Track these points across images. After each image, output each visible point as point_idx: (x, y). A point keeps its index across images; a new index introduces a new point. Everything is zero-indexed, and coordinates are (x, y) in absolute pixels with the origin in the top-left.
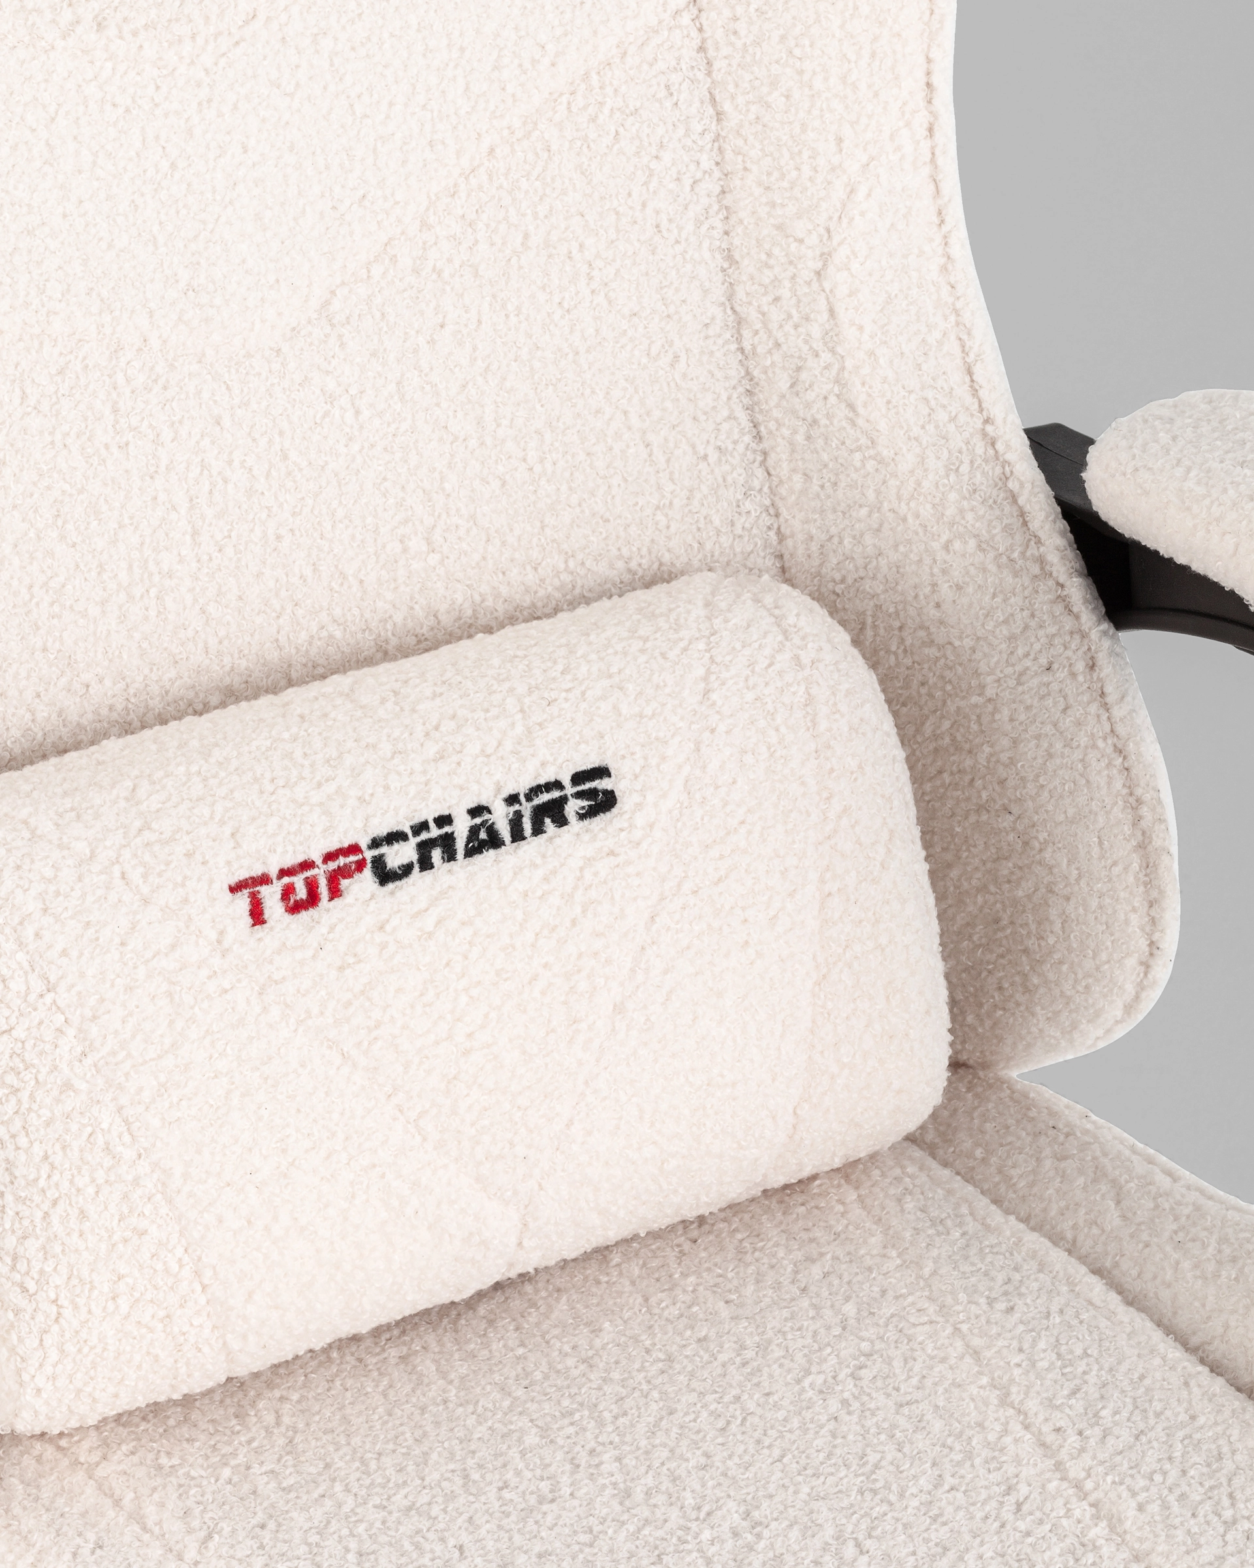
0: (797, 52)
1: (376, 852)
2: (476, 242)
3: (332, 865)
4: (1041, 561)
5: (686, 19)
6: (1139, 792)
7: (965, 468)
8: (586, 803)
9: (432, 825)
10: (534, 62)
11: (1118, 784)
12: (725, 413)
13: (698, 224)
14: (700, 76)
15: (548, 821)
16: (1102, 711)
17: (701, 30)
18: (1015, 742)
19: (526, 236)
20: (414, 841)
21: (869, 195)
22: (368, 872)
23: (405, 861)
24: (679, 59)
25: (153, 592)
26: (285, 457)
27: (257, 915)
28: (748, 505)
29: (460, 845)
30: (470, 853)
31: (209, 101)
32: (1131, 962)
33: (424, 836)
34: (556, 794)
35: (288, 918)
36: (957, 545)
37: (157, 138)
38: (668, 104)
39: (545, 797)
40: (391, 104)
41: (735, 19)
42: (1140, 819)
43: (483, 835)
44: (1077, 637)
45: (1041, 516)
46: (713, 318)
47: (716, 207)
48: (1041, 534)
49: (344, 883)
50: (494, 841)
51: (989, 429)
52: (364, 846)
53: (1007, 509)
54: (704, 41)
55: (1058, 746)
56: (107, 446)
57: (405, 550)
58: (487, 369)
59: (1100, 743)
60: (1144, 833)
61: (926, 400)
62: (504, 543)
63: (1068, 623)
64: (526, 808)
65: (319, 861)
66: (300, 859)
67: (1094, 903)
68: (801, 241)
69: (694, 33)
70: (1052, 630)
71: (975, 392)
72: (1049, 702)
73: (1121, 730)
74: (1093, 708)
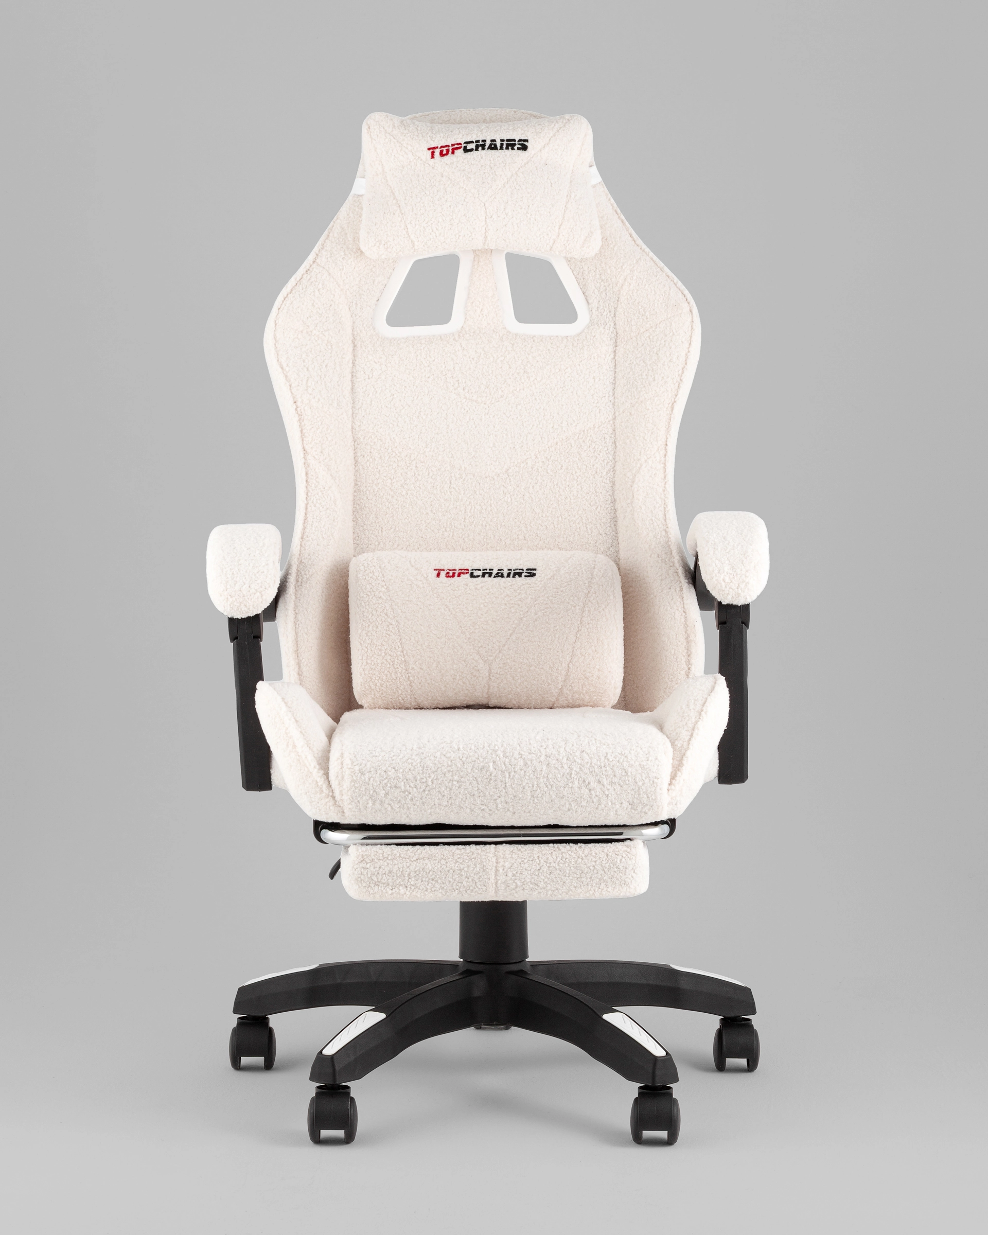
0: (634, 431)
1: (472, 571)
2: (549, 464)
3: (460, 571)
4: (673, 563)
5: (611, 422)
6: (687, 623)
7: (659, 537)
8: (528, 574)
9: (488, 570)
10: (571, 424)
11: (683, 620)
12: (609, 525)
13: (607, 473)
14: (613, 436)
15: (517, 576)
16: (681, 601)
17: (614, 425)
18: (659, 607)
19: (562, 466)
20: (482, 571)
21: (646, 467)
22: (468, 575)
23: (478, 575)
24: (608, 432)
25: (452, 531)
26: (491, 506)
27: (438, 575)
28: (611, 549)
29: (493, 575)
30: (495, 577)
31: (488, 414)
32: (683, 673)
33: (485, 571)
34: (521, 571)
35: (446, 578)
36: (653, 556)
37: (473, 419)
38: (604, 442)
39: (518, 571)
40: (533, 426)
41: (622, 422)
42: (687, 630)
43: (500, 575)
44: (678, 582)
45: (675, 551)
46: (608, 499)
47: (612, 470)
48: (674, 556)
49: (462, 575)
50: (502, 576)
51: (667, 529)
52: (470, 570)
53: (667, 548)
54: (615, 428)
55: (669, 608)
56: (447, 491)
57: (518, 538)
58: (547, 497)
59: (680, 609)
60: (688, 635)
61: (652, 520)
62: (544, 542)
63: (677, 578)
64: (512, 572)
65: (458, 570)
66: (453, 568)
67: (673, 652)
68: (628, 478)
69: (613, 426)
70: (672, 579)
71: (665, 520)
72: (668, 597)
73: (685, 607)
74: (679, 600)
